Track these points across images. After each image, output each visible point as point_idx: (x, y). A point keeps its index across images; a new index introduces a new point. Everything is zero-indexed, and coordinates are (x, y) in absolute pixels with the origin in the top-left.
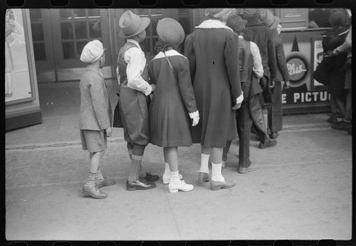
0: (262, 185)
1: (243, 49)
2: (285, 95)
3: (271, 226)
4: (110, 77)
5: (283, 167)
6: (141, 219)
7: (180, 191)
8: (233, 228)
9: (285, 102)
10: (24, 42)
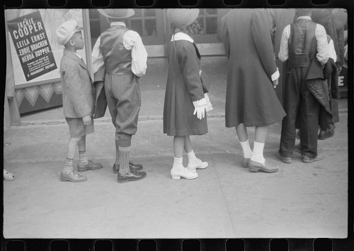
0: (315, 168)
1: (306, 31)
2: (343, 77)
3: (323, 209)
4: (163, 55)
5: (339, 151)
6: (191, 196)
7: (182, 178)
8: (283, 210)
9: (342, 84)
10: (81, 19)
